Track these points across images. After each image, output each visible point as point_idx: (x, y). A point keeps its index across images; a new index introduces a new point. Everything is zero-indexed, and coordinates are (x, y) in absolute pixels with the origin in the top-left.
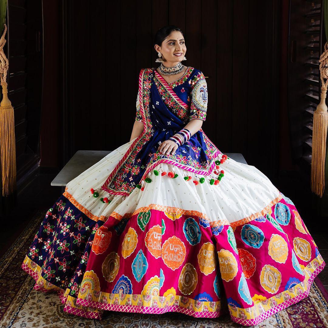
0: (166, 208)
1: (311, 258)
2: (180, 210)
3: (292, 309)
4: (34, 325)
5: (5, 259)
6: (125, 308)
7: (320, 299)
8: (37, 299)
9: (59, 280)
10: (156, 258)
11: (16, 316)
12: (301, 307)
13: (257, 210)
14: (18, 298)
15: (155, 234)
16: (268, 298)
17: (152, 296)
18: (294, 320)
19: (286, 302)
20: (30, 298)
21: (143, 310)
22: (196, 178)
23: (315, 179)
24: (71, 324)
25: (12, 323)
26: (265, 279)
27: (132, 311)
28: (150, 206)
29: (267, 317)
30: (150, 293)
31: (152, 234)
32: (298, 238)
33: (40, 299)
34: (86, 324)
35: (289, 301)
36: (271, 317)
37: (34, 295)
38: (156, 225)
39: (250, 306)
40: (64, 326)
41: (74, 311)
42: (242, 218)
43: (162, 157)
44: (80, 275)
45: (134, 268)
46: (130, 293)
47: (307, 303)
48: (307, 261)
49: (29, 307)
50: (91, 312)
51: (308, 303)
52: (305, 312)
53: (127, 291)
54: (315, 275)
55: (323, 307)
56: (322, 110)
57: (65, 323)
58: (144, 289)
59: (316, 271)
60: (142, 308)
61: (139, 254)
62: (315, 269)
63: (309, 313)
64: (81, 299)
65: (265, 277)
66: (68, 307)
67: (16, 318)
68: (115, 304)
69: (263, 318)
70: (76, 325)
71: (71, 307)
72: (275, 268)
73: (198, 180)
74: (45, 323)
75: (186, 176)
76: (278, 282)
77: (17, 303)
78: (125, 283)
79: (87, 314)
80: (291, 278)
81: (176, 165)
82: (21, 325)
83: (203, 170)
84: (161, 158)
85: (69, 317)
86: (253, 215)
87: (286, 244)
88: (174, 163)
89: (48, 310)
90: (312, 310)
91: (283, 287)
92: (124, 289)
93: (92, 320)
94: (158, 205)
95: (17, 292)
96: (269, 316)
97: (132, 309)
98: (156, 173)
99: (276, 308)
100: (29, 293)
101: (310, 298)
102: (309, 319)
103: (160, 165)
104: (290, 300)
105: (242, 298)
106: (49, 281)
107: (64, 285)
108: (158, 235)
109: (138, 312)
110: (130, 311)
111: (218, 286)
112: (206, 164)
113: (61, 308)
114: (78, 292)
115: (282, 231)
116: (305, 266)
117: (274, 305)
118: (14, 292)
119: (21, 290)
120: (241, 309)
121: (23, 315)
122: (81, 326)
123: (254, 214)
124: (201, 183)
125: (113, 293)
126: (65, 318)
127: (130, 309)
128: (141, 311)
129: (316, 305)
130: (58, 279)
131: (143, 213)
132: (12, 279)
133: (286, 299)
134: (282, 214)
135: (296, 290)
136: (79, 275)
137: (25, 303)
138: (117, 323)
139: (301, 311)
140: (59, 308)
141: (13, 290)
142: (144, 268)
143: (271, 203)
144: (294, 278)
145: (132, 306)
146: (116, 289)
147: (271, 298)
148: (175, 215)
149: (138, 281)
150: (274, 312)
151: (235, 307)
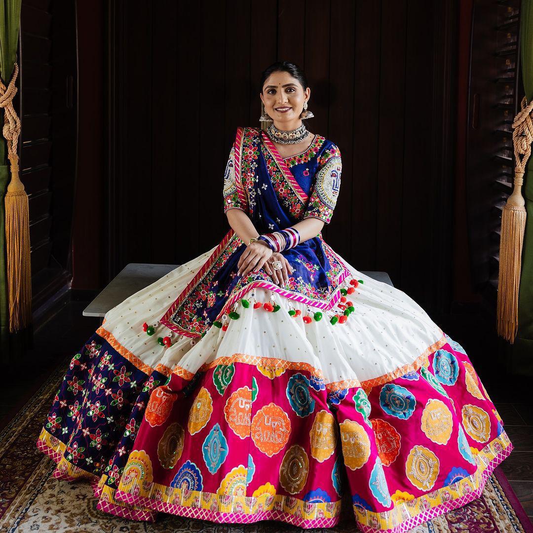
0: (260, 360)
1: (489, 437)
2: (283, 362)
3: (455, 514)
4: (51, 528)
5: (11, 429)
6: (190, 511)
7: (501, 500)
8: (57, 489)
9: (92, 462)
10: (242, 438)
11: (24, 513)
12: (470, 512)
13: (405, 360)
14: (29, 487)
15: (240, 402)
16: (416, 497)
17: (234, 496)
18: (457, 531)
19: (445, 504)
20: (47, 487)
21: (218, 517)
22: (308, 312)
23: (502, 314)
24: (107, 528)
25: (18, 524)
26: (414, 467)
27: (201, 517)
28: (234, 356)
29: (414, 525)
30: (231, 492)
31: (236, 402)
32: (470, 405)
33: (62, 489)
34: (131, 529)
35: (450, 504)
36: (421, 526)
37: (53, 484)
38: (243, 387)
39: (387, 509)
40: (97, 530)
41: (112, 510)
42: (381, 374)
43: (256, 278)
44: (123, 454)
45: (206, 451)
46: (199, 489)
47: (479, 505)
48: (483, 442)
49: (45, 501)
50: (139, 511)
51: (482, 506)
52: (475, 520)
53: (194, 485)
54: (495, 465)
55: (504, 513)
56: (516, 204)
57: (99, 526)
58: (221, 486)
59: (497, 458)
60: (218, 514)
61: (215, 430)
62: (495, 455)
63: (481, 521)
64: (122, 493)
65: (414, 464)
66: (104, 503)
67: (24, 516)
68: (175, 503)
69: (408, 527)
70: (116, 529)
71: (108, 503)
72: (431, 452)
73: (312, 315)
74: (68, 525)
75: (292, 310)
76: (434, 473)
77: (26, 494)
78: (191, 474)
79: (133, 513)
80: (454, 468)
81: (278, 291)
82: (31, 527)
83: (321, 301)
84: (253, 280)
85: (105, 517)
86: (399, 369)
87: (450, 415)
88: (274, 288)
89: (74, 506)
90: (487, 517)
91: (441, 481)
92: (189, 483)
93: (140, 522)
94: (247, 357)
95: (27, 478)
96: (417, 524)
97: (202, 513)
98: (245, 305)
99: (429, 513)
100: (46, 480)
101: (485, 498)
102: (479, 530)
103: (252, 291)
104: (451, 501)
105: (375, 496)
106: (75, 465)
107: (99, 469)
108: (246, 403)
109: (211, 520)
110: (199, 516)
111: (338, 478)
112: (326, 291)
113: (94, 504)
114: (119, 479)
115: (444, 394)
116: (480, 451)
117: (426, 508)
118: (24, 479)
119: (35, 475)
120: (373, 513)
121: (34, 513)
122: (123, 531)
123: (400, 367)
124: (317, 320)
125: (173, 486)
126: (99, 518)
127: (199, 513)
128: (216, 519)
129: (494, 509)
130: (89, 460)
131: (223, 367)
132: (20, 459)
133: (444, 499)
134: (445, 367)
135: (462, 487)
136: (121, 454)
137: (39, 495)
138: (178, 528)
139: (469, 517)
140: (91, 503)
141: (22, 475)
142: (222, 453)
143: (427, 350)
144: (460, 469)
145: (202, 510)
146: (177, 481)
147: (422, 497)
148: (275, 370)
149: (213, 472)
150: (425, 518)
151: (363, 509)
